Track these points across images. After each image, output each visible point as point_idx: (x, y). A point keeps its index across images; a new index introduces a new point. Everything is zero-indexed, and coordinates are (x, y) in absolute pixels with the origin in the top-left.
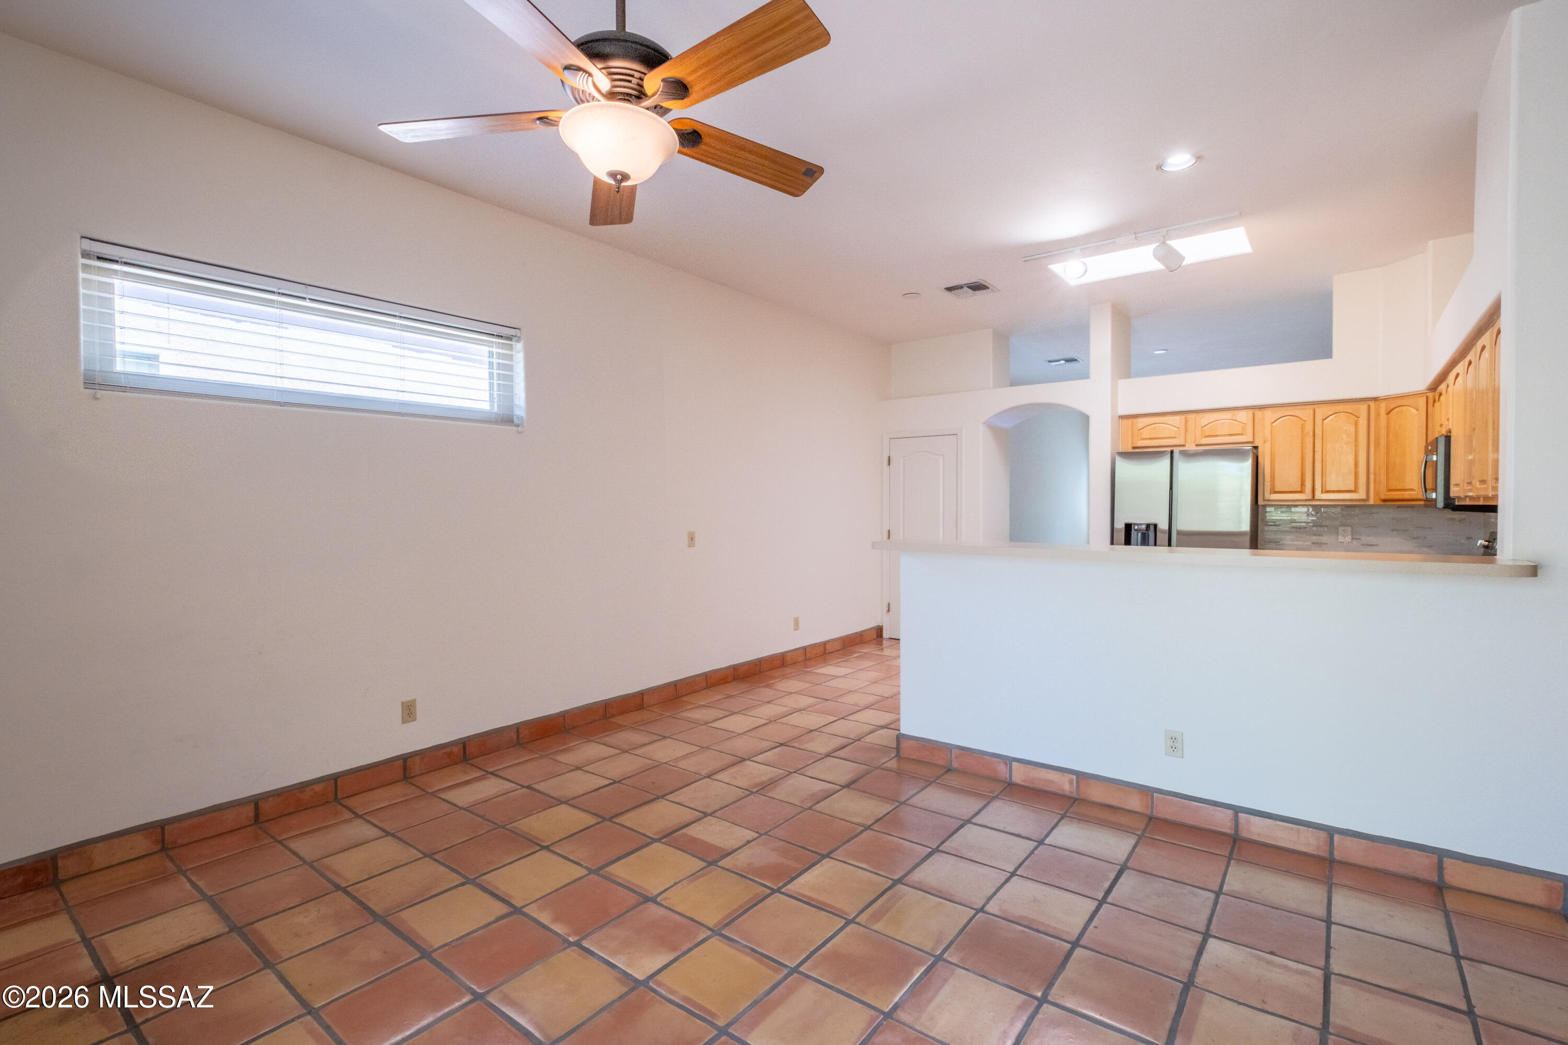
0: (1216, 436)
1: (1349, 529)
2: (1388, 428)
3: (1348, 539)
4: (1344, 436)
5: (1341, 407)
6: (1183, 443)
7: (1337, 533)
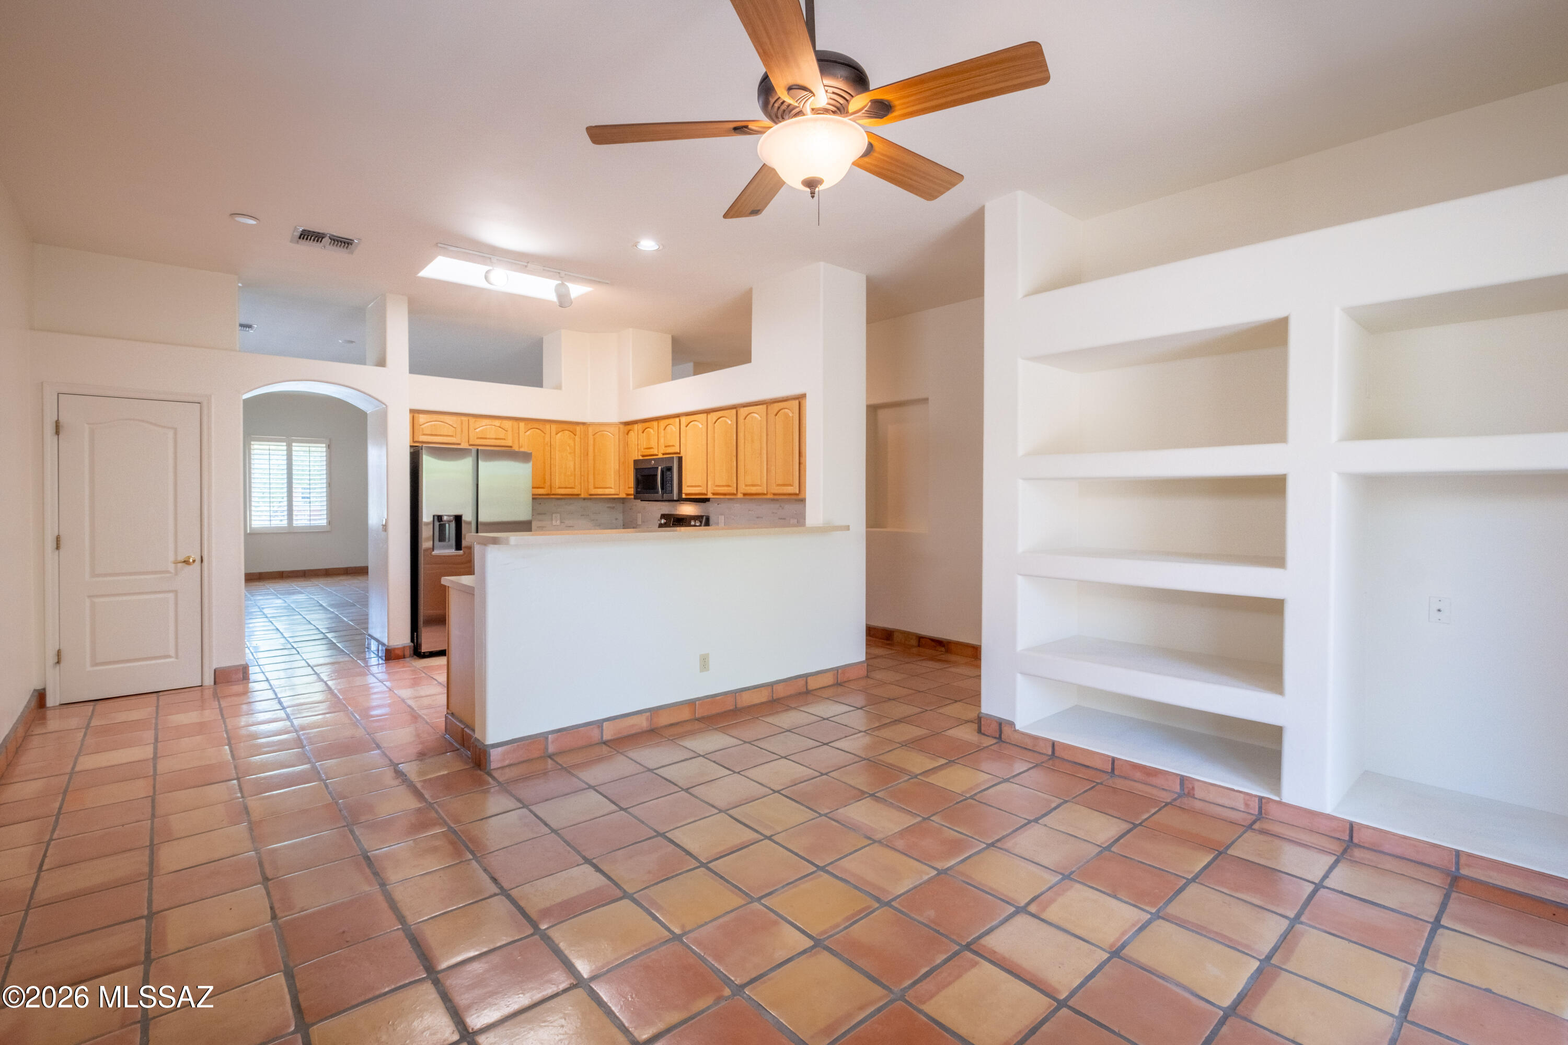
0: (486, 438)
1: (559, 515)
2: (594, 445)
3: (558, 523)
4: (568, 448)
5: (565, 426)
6: (460, 442)
7: (552, 520)
